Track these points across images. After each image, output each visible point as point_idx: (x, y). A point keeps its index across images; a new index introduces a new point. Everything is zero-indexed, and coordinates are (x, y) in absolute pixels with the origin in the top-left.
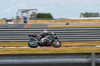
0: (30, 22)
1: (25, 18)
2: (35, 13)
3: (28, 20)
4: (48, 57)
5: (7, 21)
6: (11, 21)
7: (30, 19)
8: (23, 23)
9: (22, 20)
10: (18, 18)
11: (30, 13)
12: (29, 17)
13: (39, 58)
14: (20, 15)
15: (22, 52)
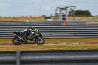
0: (68, 19)
1: (64, 16)
2: (73, 11)
3: (67, 17)
4: (86, 53)
5: (46, 18)
6: (49, 18)
7: (69, 16)
8: (61, 20)
9: (61, 17)
10: (57, 15)
11: (69, 10)
12: (68, 14)
13: (77, 54)
14: (58, 12)
15: (61, 49)
